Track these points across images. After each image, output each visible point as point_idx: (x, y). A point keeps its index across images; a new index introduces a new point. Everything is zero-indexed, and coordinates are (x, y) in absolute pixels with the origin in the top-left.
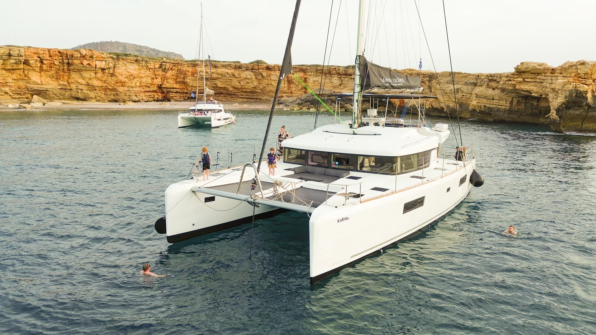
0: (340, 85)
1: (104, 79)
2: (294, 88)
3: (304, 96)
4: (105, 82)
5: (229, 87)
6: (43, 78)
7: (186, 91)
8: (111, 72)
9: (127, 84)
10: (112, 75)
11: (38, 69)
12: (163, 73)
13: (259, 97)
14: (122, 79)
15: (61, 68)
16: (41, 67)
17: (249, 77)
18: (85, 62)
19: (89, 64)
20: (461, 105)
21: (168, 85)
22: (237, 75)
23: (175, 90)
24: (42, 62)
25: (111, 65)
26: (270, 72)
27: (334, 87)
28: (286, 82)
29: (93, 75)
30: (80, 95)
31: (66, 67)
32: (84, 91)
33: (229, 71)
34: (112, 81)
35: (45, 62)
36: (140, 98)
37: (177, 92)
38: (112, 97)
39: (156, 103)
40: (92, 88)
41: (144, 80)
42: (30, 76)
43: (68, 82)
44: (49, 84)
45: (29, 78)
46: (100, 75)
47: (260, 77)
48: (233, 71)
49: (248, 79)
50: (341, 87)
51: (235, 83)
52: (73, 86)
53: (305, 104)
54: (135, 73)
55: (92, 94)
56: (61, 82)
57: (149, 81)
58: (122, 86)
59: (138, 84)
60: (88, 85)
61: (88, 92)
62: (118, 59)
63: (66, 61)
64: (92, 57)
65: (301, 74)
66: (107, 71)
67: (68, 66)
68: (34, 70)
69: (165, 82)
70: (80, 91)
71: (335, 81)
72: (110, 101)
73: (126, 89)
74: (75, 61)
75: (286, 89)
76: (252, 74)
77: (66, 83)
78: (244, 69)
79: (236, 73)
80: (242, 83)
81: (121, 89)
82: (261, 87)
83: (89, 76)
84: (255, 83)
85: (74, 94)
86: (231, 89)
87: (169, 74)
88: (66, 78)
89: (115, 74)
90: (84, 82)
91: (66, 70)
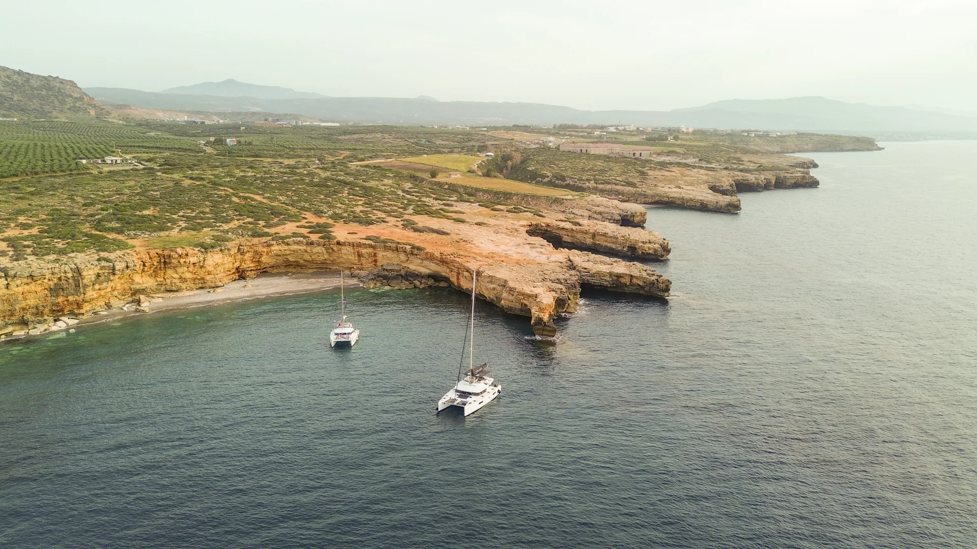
0: (407, 261)
1: (194, 271)
2: (364, 261)
3: (375, 271)
4: (195, 274)
5: (299, 260)
6: (143, 278)
7: (259, 268)
8: (201, 265)
9: (213, 273)
10: (201, 267)
11: (140, 272)
12: (242, 256)
13: (329, 267)
14: (210, 268)
15: (158, 267)
16: (143, 269)
17: (320, 251)
18: (182, 261)
19: (185, 262)
20: (497, 298)
21: (245, 266)
22: (308, 251)
23: (250, 269)
24: (144, 265)
25: (202, 259)
26: (340, 247)
27: (402, 262)
28: (357, 256)
29: (186, 269)
30: (174, 289)
31: (163, 266)
32: (177, 284)
33: (301, 248)
34: (201, 273)
35: (147, 264)
36: (224, 282)
37: (252, 270)
38: (200, 285)
39: (234, 282)
40: (184, 280)
41: (227, 266)
42: (134, 278)
43: (164, 278)
44: (149, 282)
45: (133, 280)
46: (191, 269)
47: (330, 251)
48: (305, 247)
49: (320, 253)
50: (408, 262)
51: (307, 257)
52: (168, 281)
53: (378, 279)
54: (220, 261)
55: (184, 286)
56: (158, 279)
57: (231, 266)
58: (209, 274)
59: (222, 271)
60: (181, 278)
61: (181, 284)
62: (206, 252)
63: (163, 260)
64: (187, 255)
65: (370, 250)
66: (197, 265)
67: (165, 265)
68: (137, 273)
69: (243, 264)
70: (173, 284)
71: (402, 257)
72: (197, 289)
73: (212, 276)
74: (173, 261)
75: (356, 262)
76: (323, 249)
77: (162, 279)
78: (316, 245)
79: (309, 249)
80: (313, 257)
81: (208, 278)
82: (332, 259)
83: (182, 271)
84: (326, 256)
85: (168, 287)
86: (302, 262)
87: (248, 256)
88: (162, 274)
89: (205, 265)
90: (177, 276)
91: (162, 269)
